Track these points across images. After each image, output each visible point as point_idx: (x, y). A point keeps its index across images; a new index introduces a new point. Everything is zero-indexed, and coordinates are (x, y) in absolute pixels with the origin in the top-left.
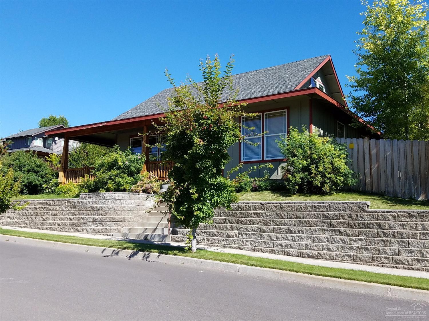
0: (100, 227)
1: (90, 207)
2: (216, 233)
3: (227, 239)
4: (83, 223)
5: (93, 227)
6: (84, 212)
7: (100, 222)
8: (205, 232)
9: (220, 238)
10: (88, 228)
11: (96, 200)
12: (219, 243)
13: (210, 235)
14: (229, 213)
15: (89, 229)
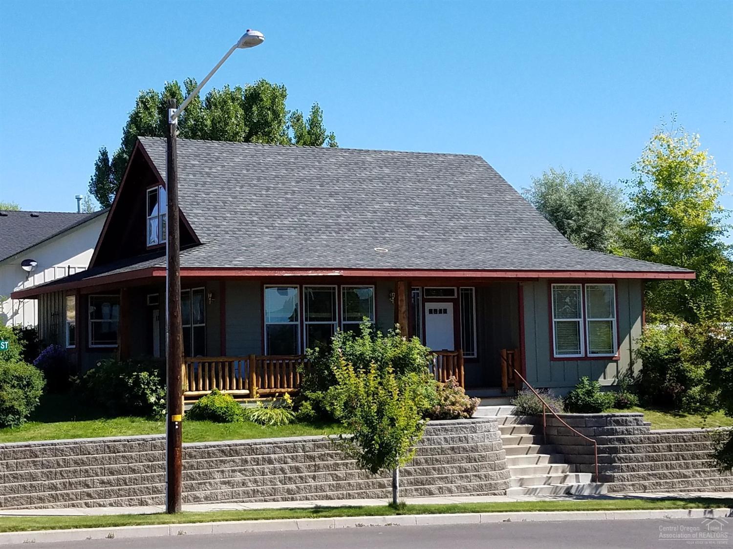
0: (476, 483)
1: (448, 449)
2: (668, 474)
3: (683, 481)
4: (438, 478)
5: (459, 483)
6: (437, 457)
7: (475, 473)
8: (653, 475)
9: (675, 480)
10: (453, 486)
11: (460, 435)
12: (674, 487)
13: (660, 478)
15: (454, 489)
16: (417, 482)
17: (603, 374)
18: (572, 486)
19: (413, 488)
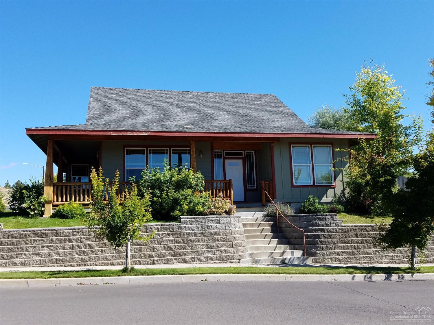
0: (218, 255)
1: (199, 233)
2: (356, 252)
3: (367, 256)
4: (191, 251)
5: (206, 255)
6: (191, 238)
7: (217, 249)
8: (345, 252)
9: (361, 256)
10: (201, 257)
11: (208, 225)
12: (360, 260)
13: (350, 255)
14: (366, 234)
15: (202, 259)
16: (176, 254)
17: (325, 195)
18: (286, 258)
19: (173, 258)
